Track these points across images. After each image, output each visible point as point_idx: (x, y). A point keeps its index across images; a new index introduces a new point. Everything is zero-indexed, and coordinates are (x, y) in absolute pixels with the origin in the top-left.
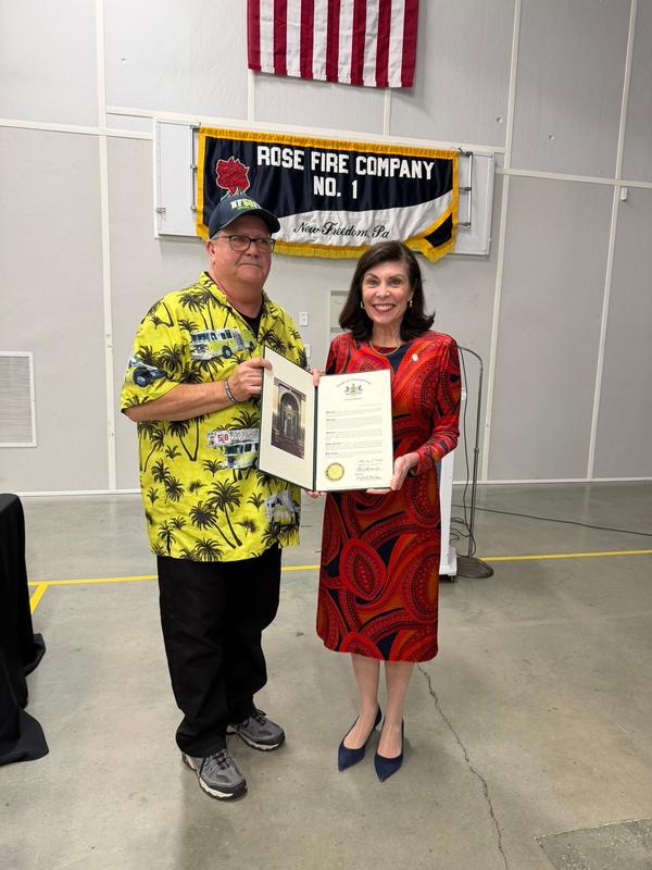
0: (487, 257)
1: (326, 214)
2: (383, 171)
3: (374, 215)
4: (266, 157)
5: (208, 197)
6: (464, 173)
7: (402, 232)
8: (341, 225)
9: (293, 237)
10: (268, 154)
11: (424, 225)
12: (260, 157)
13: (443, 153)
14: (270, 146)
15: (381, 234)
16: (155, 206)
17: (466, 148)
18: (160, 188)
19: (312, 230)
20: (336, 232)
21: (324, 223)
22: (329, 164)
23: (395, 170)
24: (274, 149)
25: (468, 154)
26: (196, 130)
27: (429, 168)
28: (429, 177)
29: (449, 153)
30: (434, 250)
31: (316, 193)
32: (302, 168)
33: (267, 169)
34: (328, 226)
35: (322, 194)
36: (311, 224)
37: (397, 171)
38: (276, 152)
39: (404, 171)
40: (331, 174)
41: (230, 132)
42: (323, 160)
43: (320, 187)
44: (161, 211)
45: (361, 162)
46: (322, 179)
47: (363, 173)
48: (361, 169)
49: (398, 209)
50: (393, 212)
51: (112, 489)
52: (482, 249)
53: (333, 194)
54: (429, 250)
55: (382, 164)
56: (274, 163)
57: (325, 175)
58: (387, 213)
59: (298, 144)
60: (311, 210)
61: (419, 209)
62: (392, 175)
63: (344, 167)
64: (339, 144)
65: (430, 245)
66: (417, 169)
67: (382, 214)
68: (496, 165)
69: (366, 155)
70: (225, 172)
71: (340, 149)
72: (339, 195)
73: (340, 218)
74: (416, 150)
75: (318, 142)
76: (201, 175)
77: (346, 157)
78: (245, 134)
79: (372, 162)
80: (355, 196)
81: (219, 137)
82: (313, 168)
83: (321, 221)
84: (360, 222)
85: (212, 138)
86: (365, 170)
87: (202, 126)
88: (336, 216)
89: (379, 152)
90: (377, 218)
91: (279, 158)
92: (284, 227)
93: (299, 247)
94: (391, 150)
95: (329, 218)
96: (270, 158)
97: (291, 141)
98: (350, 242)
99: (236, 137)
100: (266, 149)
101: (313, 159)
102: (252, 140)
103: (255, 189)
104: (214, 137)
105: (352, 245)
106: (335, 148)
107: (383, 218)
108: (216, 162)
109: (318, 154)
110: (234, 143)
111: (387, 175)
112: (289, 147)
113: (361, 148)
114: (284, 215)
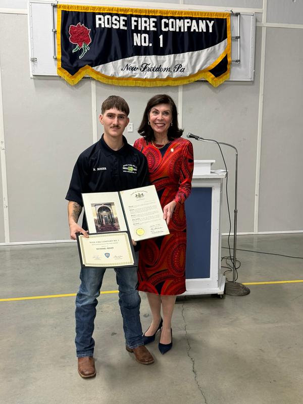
0: (253, 82)
1: (142, 58)
2: (180, 28)
4: (102, 22)
5: (64, 49)
6: (234, 27)
7: (194, 67)
8: (153, 65)
9: (121, 74)
10: (102, 20)
11: (208, 62)
12: (98, 22)
13: (220, 14)
14: (104, 15)
15: (180, 69)
16: (30, 57)
17: (235, 10)
18: (33, 46)
19: (133, 69)
20: (149, 70)
21: (141, 64)
22: (144, 25)
23: (188, 27)
24: (107, 17)
25: (237, 14)
26: (55, 6)
27: (211, 25)
28: (211, 31)
29: (224, 14)
30: (216, 79)
31: (135, 44)
32: (125, 28)
33: (102, 29)
34: (144, 66)
35: (139, 45)
36: (132, 65)
37: (189, 28)
38: (108, 19)
39: (194, 27)
40: (145, 31)
41: (77, 7)
42: (139, 22)
43: (138, 40)
44: (34, 60)
45: (165, 22)
46: (139, 35)
47: (166, 30)
48: (165, 27)
49: (190, 53)
50: (187, 55)
51: (7, 242)
52: (249, 77)
53: (147, 44)
54: (213, 79)
55: (179, 23)
56: (107, 26)
57: (141, 32)
58: (183, 56)
59: (123, 13)
60: (132, 56)
61: (205, 53)
62: (186, 30)
63: (154, 27)
64: (149, 11)
65: (213, 76)
66: (202, 25)
67: (180, 56)
68: (256, 21)
69: (168, 18)
70: (75, 33)
71: (150, 14)
72: (151, 45)
73: (152, 60)
74: (201, 13)
75: (136, 11)
76: (59, 35)
77: (155, 20)
78: (87, 8)
79: (172, 22)
80: (161, 45)
81: (70, 10)
82: (133, 28)
83: (139, 62)
84: (165, 62)
85: (66, 11)
86: (167, 28)
87: (59, 4)
88: (149, 59)
89: (177, 16)
90: (176, 59)
91: (110, 22)
92: (115, 67)
93: (125, 80)
94: (185, 14)
95: (145, 60)
96: (104, 22)
97: (118, 11)
98: (159, 76)
99: (81, 9)
100: (101, 16)
101: (133, 22)
102: (92, 11)
103: (95, 44)
104: (67, 10)
105: (160, 77)
106: (147, 14)
107: (181, 59)
108: (69, 27)
109: (136, 19)
110: (80, 13)
111: (182, 30)
112: (117, 15)
113: (165, 14)
114: (115, 60)
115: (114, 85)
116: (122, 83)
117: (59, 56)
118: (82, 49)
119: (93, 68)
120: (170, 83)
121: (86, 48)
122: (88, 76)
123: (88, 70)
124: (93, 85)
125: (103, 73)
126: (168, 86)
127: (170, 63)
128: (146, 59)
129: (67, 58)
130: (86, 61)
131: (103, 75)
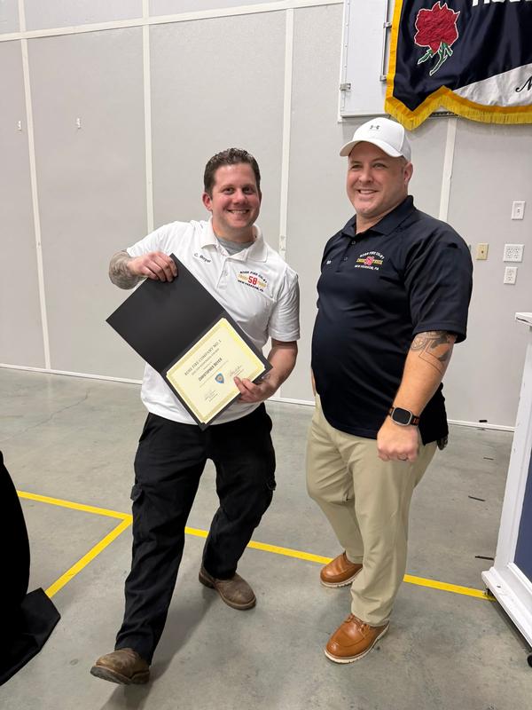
9: (514, 99)
16: (340, 82)
33: (485, 8)
44: (345, 88)
70: (426, 25)
76: (395, 34)
92: (501, 86)
93: (521, 111)
103: (465, 42)
108: (416, 13)
114: (504, 70)
115: (495, 124)
116: (513, 118)
117: (391, 75)
118: (436, 57)
119: (455, 91)
122: (442, 110)
123: (444, 96)
124: (451, 127)
125: (475, 99)
129: (406, 76)
130: (442, 78)
131: (475, 103)
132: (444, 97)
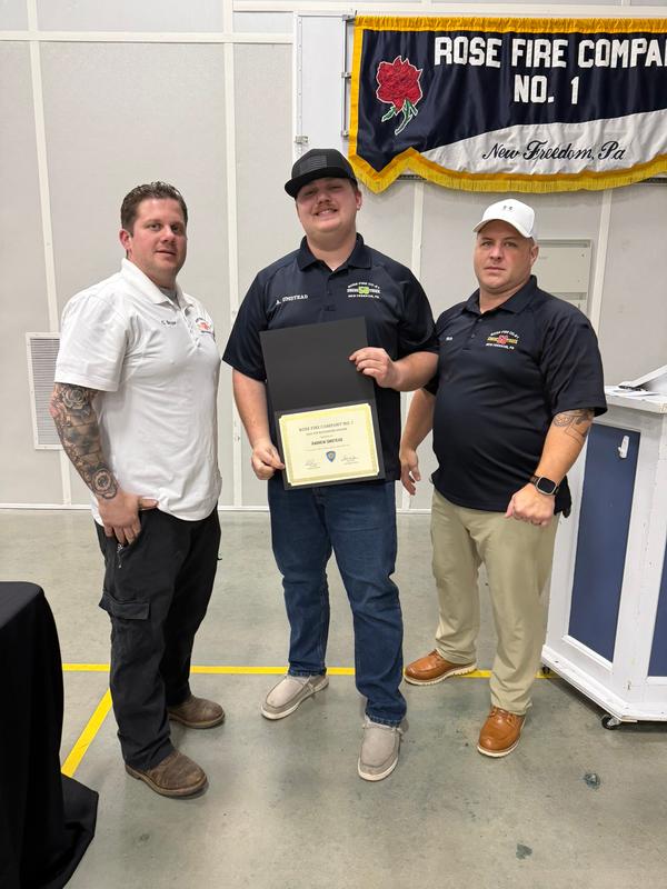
1: (532, 128)
2: (620, 60)
3: (603, 127)
5: (364, 116)
7: (645, 148)
8: (553, 143)
9: (481, 166)
10: (449, 48)
12: (438, 53)
14: (453, 35)
15: (612, 153)
16: (295, 134)
18: (300, 110)
19: (508, 154)
20: (545, 155)
21: (527, 142)
22: (538, 55)
23: (639, 55)
24: (459, 39)
26: (350, 21)
31: (517, 99)
32: (497, 64)
33: (448, 69)
34: (532, 147)
35: (525, 100)
36: (507, 146)
37: (642, 58)
38: (462, 44)
39: (653, 55)
40: (541, 70)
41: (398, 20)
42: (529, 50)
43: (523, 90)
44: (302, 141)
45: (587, 48)
46: (527, 78)
47: (589, 64)
48: (586, 60)
49: (640, 115)
50: (631, 120)
51: (238, 504)
53: (542, 99)
55: (619, 48)
56: (458, 60)
57: (531, 72)
58: (624, 123)
59: (493, 30)
60: (508, 125)
62: (633, 64)
63: (560, 58)
64: (554, 23)
67: (615, 124)
69: (594, 38)
70: (388, 79)
71: (555, 31)
72: (551, 99)
73: (551, 133)
75: (524, 23)
76: (355, 85)
77: (564, 43)
78: (418, 22)
79: (604, 47)
80: (574, 101)
81: (381, 29)
82: (514, 63)
83: (522, 140)
84: (581, 138)
85: (372, 31)
86: (591, 61)
87: (358, 15)
88: (545, 132)
89: (615, 31)
90: (606, 131)
91: (465, 51)
92: (469, 152)
93: (489, 179)
94: (634, 26)
95: (535, 134)
96: (452, 53)
97: (483, 26)
98: (564, 168)
99: (405, 26)
100: (447, 40)
101: (515, 49)
102: (427, 29)
103: (430, 101)
104: (375, 29)
105: (567, 172)
106: (547, 31)
107: (616, 131)
108: (377, 66)
109: (522, 42)
110: (403, 36)
111: (625, 65)
112: (481, 34)
113: (588, 27)
114: (470, 135)
115: (463, 191)
116: (480, 185)
117: (354, 131)
118: (401, 114)
119: (423, 154)
120: (587, 184)
121: (409, 110)
122: (409, 173)
123: (410, 158)
124: (418, 191)
125: (443, 164)
126: (582, 192)
127: (592, 139)
128: (539, 131)
129: (371, 134)
130: (409, 139)
131: (442, 168)
132: (412, 159)
